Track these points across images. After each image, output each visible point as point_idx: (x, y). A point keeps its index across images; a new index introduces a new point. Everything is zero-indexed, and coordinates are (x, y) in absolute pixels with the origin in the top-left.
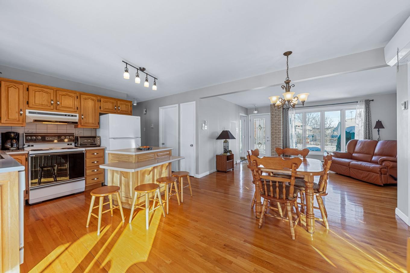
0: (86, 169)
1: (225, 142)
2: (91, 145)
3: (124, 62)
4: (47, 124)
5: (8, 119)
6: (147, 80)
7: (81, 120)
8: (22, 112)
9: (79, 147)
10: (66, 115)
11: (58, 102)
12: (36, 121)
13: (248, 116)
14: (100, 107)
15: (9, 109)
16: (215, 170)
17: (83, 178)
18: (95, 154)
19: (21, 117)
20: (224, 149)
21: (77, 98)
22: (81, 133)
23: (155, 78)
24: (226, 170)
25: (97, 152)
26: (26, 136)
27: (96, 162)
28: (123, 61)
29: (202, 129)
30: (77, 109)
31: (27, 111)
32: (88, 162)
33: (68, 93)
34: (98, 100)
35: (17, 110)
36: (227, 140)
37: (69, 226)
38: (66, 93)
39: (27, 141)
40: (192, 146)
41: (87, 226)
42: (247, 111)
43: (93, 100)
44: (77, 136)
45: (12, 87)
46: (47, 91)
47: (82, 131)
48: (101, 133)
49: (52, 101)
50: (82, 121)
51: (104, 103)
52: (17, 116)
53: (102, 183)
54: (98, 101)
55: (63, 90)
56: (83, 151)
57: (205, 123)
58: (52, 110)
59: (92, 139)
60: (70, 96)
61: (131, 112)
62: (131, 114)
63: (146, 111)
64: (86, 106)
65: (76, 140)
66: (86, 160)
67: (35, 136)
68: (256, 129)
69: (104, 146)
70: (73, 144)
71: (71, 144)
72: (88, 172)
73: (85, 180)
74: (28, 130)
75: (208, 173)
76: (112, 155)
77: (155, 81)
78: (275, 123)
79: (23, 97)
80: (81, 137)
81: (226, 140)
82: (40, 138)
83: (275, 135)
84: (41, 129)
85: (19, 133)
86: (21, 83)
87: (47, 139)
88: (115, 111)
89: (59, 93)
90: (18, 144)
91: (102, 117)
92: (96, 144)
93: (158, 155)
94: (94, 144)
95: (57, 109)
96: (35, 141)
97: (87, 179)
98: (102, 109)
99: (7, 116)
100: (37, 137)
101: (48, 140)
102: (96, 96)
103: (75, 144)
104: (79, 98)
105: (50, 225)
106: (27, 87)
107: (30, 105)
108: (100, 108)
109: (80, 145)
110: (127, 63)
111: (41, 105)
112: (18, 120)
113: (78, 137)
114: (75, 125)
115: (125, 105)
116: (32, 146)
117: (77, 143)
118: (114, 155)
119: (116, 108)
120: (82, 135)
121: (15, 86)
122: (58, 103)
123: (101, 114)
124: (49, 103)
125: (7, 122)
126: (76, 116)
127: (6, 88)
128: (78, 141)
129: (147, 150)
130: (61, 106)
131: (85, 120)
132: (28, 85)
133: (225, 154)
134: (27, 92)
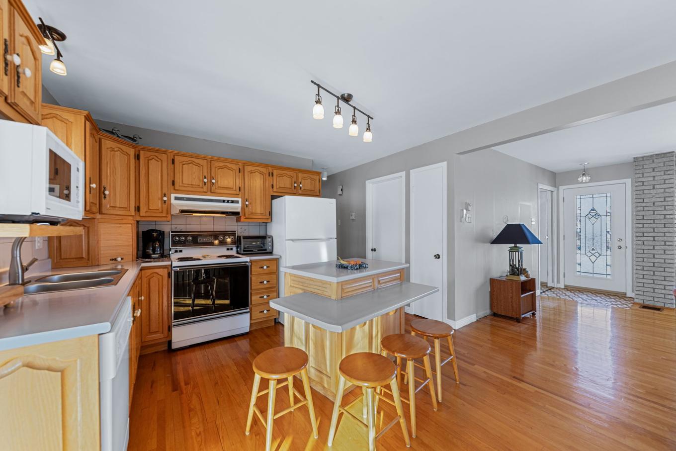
0: (251, 294)
1: (511, 250)
2: (258, 250)
3: (315, 83)
4: (200, 216)
5: (149, 209)
6: (354, 121)
7: (244, 209)
8: (165, 199)
9: (242, 254)
10: (224, 201)
11: (213, 179)
12: (182, 211)
13: (558, 191)
14: (272, 185)
15: (150, 193)
16: (488, 312)
17: (247, 309)
18: (265, 267)
19: (165, 206)
20: (510, 265)
21: (240, 172)
22: (245, 230)
23: (369, 117)
24: (520, 316)
25: (267, 263)
26: (173, 236)
27: (265, 282)
28: (312, 82)
29: (461, 221)
30: (240, 190)
31: (173, 196)
32: (255, 281)
33: (226, 164)
34: (269, 173)
35: (160, 196)
36: (518, 245)
37: (217, 423)
38: (223, 164)
39: (175, 243)
40: (439, 258)
41: (247, 433)
42: (555, 178)
43: (261, 173)
44: (239, 234)
45: (153, 158)
46: (198, 162)
47: (246, 227)
48: (274, 230)
49: (205, 178)
50: (247, 209)
51: (278, 178)
52: (160, 205)
53: (275, 319)
54: (269, 175)
55: (219, 160)
56: (247, 262)
57: (467, 209)
58: (205, 193)
59: (260, 240)
60: (229, 169)
61: (319, 192)
62: (318, 195)
63: (342, 190)
64: (251, 185)
65: (237, 242)
66: (251, 278)
67: (184, 235)
69: (278, 254)
70: (235, 249)
71: (232, 249)
72: (254, 299)
73: (249, 314)
74: (175, 226)
75: (473, 318)
76: (291, 276)
77: (368, 124)
78: (650, 204)
79: (168, 175)
80: (245, 238)
81: (515, 247)
82: (191, 238)
83: (652, 234)
84: (193, 225)
85: (164, 232)
86: (165, 152)
87: (200, 240)
88: (295, 191)
89: (214, 164)
90: (162, 249)
91: (275, 202)
92: (266, 250)
93: (379, 281)
94: (263, 249)
95: (212, 191)
96: (184, 244)
97: (253, 311)
98: (275, 190)
99: (147, 206)
100: (187, 237)
101: (200, 242)
102: (266, 166)
103: (237, 248)
104: (242, 172)
105: (190, 411)
106: (172, 157)
107: (177, 187)
108: (272, 188)
109: (244, 251)
110: (319, 86)
111: (190, 186)
112: (160, 211)
113: (240, 237)
114: (237, 218)
115: (309, 180)
116: (181, 251)
117: (239, 247)
118: (295, 277)
119: (296, 185)
120: (246, 234)
121: (157, 157)
122: (214, 181)
123: (273, 197)
124: (201, 183)
125: (147, 214)
126: (237, 202)
127: (146, 161)
128: (240, 244)
129: (357, 269)
130: (217, 186)
131: (250, 207)
132: (174, 154)
133: (515, 278)
134: (172, 166)
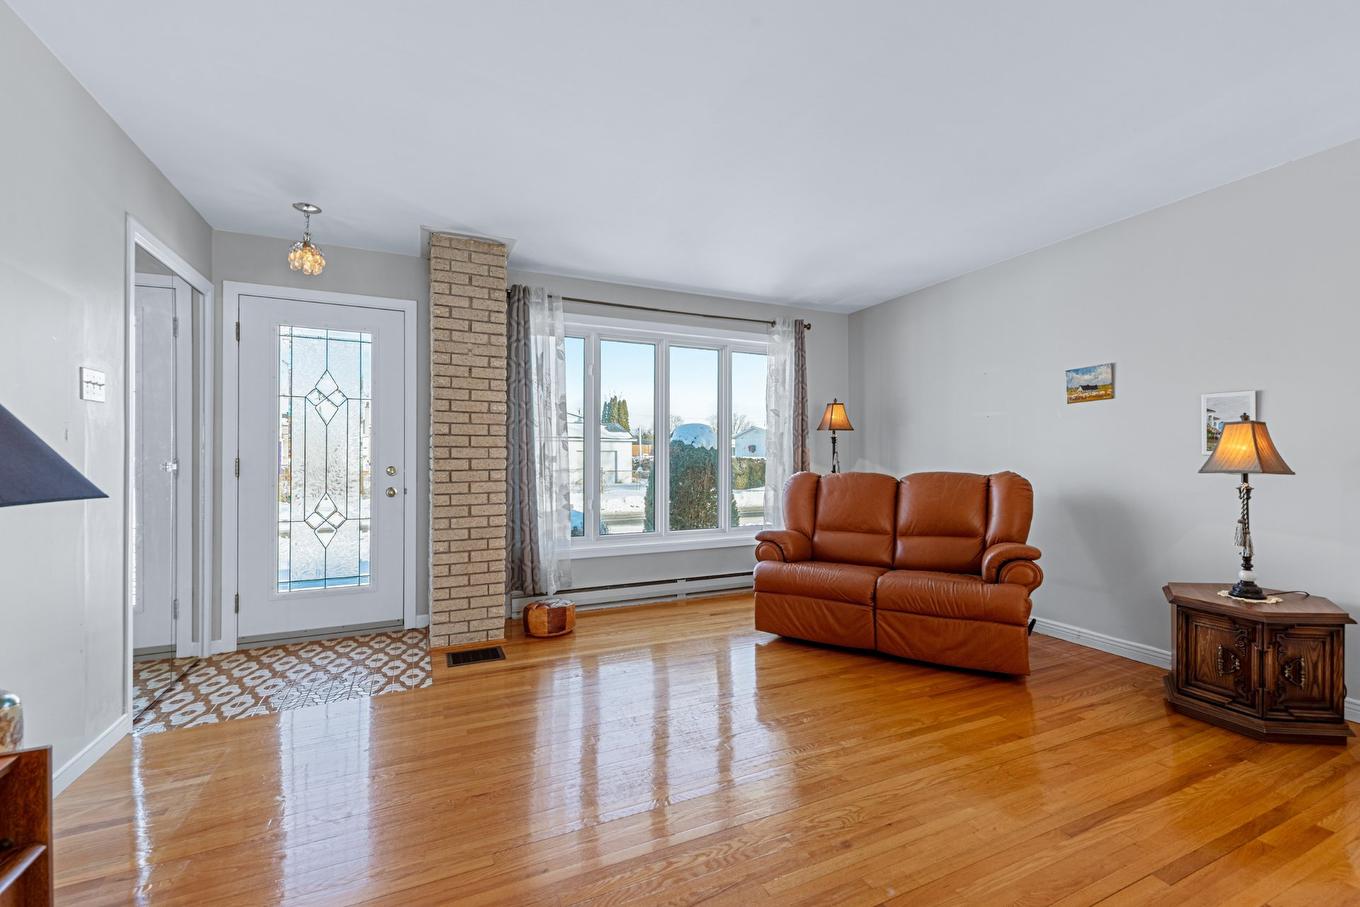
13: (219, 295)
68: (298, 403)
78: (464, 371)
83: (466, 453)
